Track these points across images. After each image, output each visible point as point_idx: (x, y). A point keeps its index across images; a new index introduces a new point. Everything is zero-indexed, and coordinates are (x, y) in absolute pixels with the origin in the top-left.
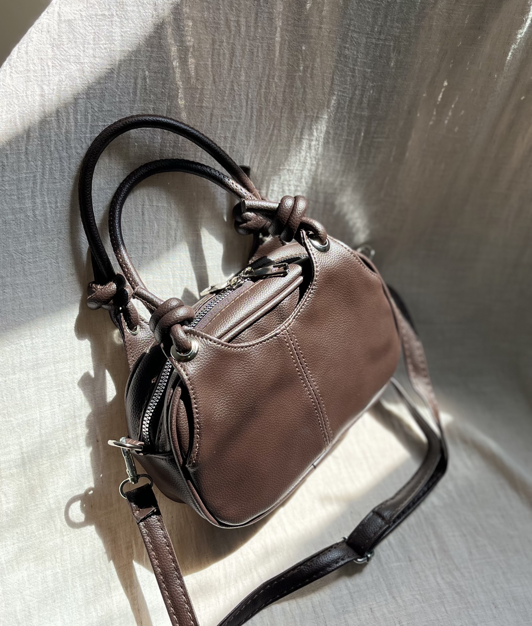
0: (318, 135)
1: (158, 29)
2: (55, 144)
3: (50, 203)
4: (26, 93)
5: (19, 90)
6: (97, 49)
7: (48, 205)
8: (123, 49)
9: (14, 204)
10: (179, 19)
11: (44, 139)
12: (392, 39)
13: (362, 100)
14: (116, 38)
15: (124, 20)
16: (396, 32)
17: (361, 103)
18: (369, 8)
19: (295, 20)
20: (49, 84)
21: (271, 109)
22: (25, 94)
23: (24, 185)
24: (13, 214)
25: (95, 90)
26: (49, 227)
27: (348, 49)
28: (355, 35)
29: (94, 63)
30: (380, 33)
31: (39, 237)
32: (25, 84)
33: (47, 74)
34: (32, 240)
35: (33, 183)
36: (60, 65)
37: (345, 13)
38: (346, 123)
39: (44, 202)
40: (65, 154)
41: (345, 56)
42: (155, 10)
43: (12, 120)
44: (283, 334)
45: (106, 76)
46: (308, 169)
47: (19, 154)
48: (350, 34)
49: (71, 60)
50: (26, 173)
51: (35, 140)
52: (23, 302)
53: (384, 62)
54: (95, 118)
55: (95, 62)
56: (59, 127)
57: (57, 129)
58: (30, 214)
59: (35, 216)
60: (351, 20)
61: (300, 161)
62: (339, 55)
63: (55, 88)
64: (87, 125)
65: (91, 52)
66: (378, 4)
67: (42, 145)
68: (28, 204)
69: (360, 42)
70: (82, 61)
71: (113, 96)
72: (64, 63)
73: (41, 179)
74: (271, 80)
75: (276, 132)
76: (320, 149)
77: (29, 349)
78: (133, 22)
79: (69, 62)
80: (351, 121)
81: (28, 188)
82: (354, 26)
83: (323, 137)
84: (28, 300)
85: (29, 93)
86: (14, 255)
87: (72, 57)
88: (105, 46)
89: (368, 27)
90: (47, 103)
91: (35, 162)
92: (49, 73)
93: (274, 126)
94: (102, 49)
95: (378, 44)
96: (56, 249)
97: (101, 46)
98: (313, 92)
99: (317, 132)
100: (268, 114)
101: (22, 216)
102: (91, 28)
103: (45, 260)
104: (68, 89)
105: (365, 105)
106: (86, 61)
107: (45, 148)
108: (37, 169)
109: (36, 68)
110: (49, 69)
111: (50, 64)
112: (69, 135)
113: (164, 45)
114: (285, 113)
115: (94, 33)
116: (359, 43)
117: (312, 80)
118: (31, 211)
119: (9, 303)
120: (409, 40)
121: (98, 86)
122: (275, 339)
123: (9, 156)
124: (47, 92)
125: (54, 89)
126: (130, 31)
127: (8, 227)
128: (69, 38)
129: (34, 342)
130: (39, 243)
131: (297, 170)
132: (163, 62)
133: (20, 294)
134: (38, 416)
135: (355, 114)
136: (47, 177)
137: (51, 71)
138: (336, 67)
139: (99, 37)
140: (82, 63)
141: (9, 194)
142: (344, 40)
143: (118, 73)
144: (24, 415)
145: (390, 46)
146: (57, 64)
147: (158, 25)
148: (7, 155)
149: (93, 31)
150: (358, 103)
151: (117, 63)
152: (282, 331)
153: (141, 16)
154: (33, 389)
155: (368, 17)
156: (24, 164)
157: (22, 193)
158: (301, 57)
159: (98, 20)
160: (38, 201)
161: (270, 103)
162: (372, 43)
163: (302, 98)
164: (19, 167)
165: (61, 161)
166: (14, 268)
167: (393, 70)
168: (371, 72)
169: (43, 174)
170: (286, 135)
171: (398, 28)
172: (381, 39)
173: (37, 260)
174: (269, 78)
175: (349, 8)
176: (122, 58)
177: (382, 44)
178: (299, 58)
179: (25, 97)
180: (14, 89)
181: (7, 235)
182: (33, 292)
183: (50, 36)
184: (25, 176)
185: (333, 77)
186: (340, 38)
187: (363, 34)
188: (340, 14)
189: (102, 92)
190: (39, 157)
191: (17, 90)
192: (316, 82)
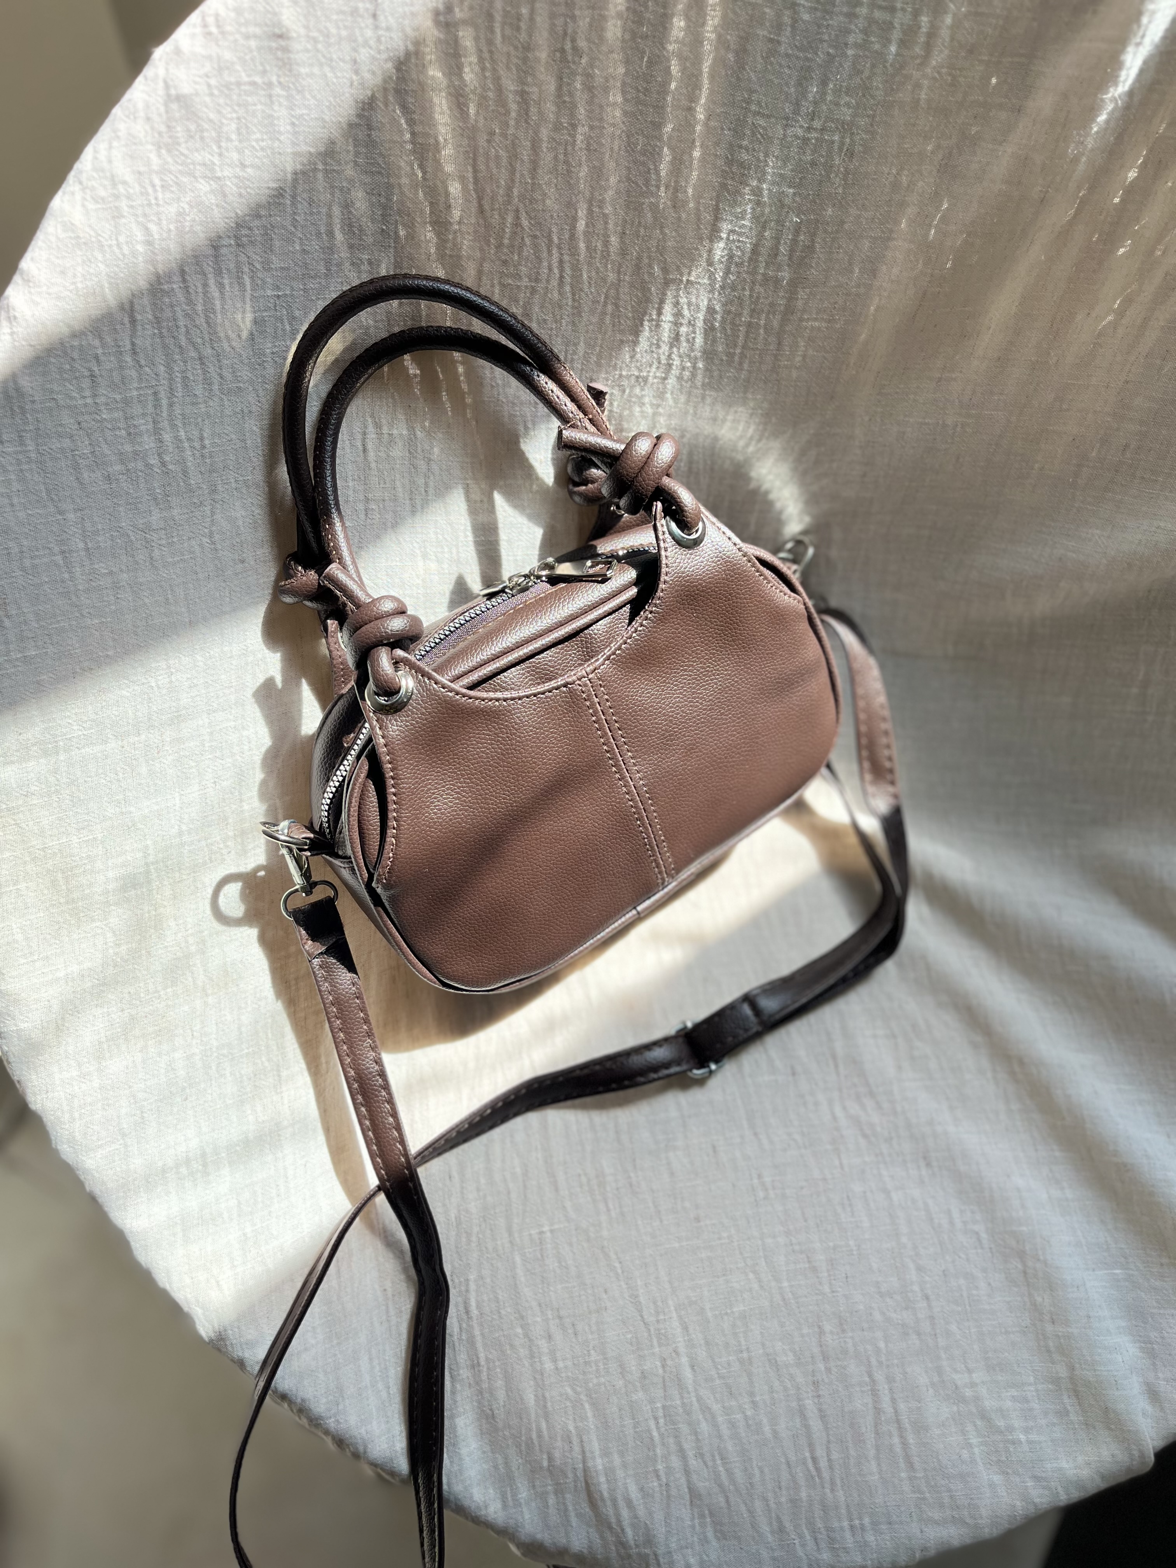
0: (692, 316)
1: (363, 109)
2: (187, 332)
3: (189, 439)
4: (117, 240)
5: (104, 235)
6: (246, 151)
7: (186, 445)
8: (298, 149)
9: (122, 444)
10: (405, 89)
11: (165, 324)
12: (837, 128)
13: (778, 249)
14: (282, 129)
15: (294, 93)
16: (846, 114)
17: (776, 255)
18: (789, 67)
19: (639, 91)
20: (159, 219)
21: (598, 264)
22: (115, 242)
23: (137, 410)
24: (122, 462)
25: (250, 229)
26: (193, 482)
27: (747, 150)
28: (762, 122)
29: (244, 178)
30: (812, 116)
31: (174, 501)
32: (112, 223)
33: (153, 201)
34: (161, 506)
35: (155, 407)
36: (177, 183)
37: (738, 79)
38: (747, 293)
39: (177, 438)
40: (210, 351)
41: (741, 165)
42: (357, 72)
43: (97, 291)
44: (580, 685)
45: (269, 203)
46: (676, 376)
47: (121, 354)
48: (750, 121)
49: (198, 174)
50: (137, 389)
51: (147, 327)
52: (153, 613)
53: (821, 175)
54: (259, 282)
55: (245, 175)
56: (190, 302)
57: (188, 305)
58: (154, 461)
59: (163, 464)
60: (751, 91)
61: (659, 363)
62: (730, 162)
63: (172, 227)
64: (244, 296)
65: (235, 156)
66: (807, 59)
67: (161, 336)
68: (148, 443)
69: (771, 135)
70: (219, 174)
71: (289, 241)
72: (185, 180)
73: (169, 398)
74: (596, 209)
75: (610, 308)
76: (697, 340)
77: (164, 691)
78: (314, 97)
79: (195, 177)
80: (757, 288)
81: (144, 415)
82: (759, 103)
83: (702, 318)
84: (163, 610)
85: (122, 239)
86: (131, 533)
87: (198, 167)
88: (262, 144)
89: (787, 104)
90: (159, 258)
91: (152, 367)
92: (156, 199)
93: (606, 297)
94: (256, 150)
95: (808, 139)
96: (208, 520)
97: (254, 144)
98: (679, 235)
99: (689, 309)
100: (594, 274)
101: (140, 465)
102: (229, 109)
103: (189, 539)
104: (198, 228)
105: (783, 258)
106: (226, 173)
107: (169, 341)
108: (159, 381)
109: (131, 191)
110: (155, 191)
111: (157, 182)
112: (212, 315)
113: (378, 140)
114: (625, 274)
115: (238, 118)
116: (769, 138)
117: (675, 212)
118: (156, 456)
119: (127, 616)
120: (872, 129)
121: (257, 223)
122: (564, 693)
123: (102, 358)
124: (156, 237)
125: (170, 230)
126: (308, 115)
127: (114, 486)
128: (188, 130)
129: (173, 680)
130: (175, 512)
131: (655, 377)
132: (379, 173)
133: (147, 600)
134: (177, 801)
135: (764, 275)
136: (180, 394)
137: (160, 195)
138: (724, 186)
139: (247, 127)
140: (219, 178)
141: (109, 426)
142: (738, 133)
143: (294, 197)
144: (154, 801)
145: (833, 142)
146: (171, 183)
147: (363, 103)
148: (96, 357)
149: (234, 115)
150: (769, 255)
151: (289, 177)
152: (579, 679)
153: (328, 85)
154: (170, 758)
155: (787, 84)
156: (134, 373)
157: (135, 426)
158: (652, 167)
159: (242, 93)
160: (167, 437)
161: (596, 253)
162: (797, 137)
163: (657, 247)
164: (123, 378)
165: (202, 364)
166: (133, 556)
167: (840, 190)
168: (794, 194)
169: (171, 389)
170: (630, 315)
171: (848, 105)
172: (814, 129)
173: (175, 540)
174: (592, 205)
175: (747, 67)
176: (299, 167)
177: (817, 139)
178: (649, 169)
179: (115, 248)
180: (92, 233)
181: (115, 500)
182: (170, 596)
183: (152, 128)
184: (135, 393)
185: (717, 205)
186: (730, 129)
187: (777, 118)
188: (730, 82)
189: (267, 234)
190: (160, 359)
191: (100, 235)
192: (684, 216)
